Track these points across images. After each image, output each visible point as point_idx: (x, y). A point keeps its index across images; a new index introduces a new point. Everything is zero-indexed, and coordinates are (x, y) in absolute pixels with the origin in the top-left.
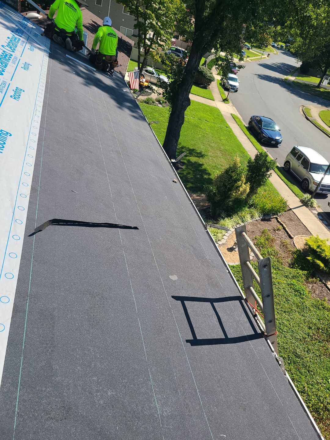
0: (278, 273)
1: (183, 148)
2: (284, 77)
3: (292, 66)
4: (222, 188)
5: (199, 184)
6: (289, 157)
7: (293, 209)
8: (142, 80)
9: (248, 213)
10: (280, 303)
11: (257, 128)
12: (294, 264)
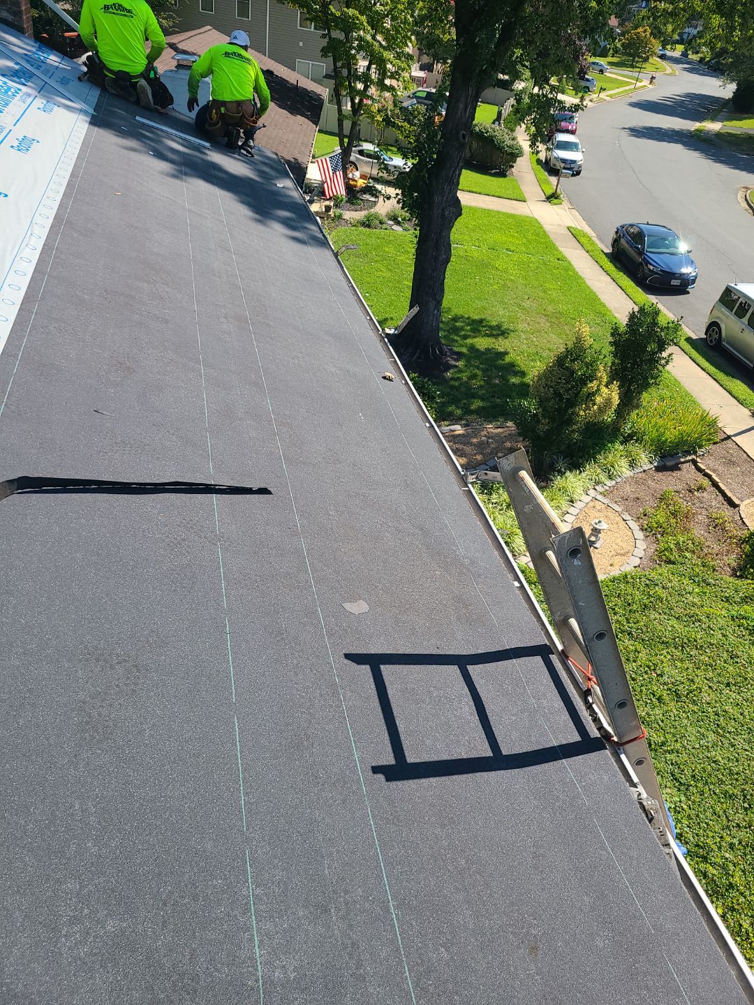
0: (705, 593)
1: (455, 319)
2: (693, 126)
3: (713, 97)
4: (553, 401)
5: (498, 398)
6: (716, 313)
7: (735, 435)
8: (353, 175)
9: (621, 456)
10: (714, 664)
11: (632, 253)
12: (746, 567)
